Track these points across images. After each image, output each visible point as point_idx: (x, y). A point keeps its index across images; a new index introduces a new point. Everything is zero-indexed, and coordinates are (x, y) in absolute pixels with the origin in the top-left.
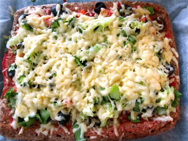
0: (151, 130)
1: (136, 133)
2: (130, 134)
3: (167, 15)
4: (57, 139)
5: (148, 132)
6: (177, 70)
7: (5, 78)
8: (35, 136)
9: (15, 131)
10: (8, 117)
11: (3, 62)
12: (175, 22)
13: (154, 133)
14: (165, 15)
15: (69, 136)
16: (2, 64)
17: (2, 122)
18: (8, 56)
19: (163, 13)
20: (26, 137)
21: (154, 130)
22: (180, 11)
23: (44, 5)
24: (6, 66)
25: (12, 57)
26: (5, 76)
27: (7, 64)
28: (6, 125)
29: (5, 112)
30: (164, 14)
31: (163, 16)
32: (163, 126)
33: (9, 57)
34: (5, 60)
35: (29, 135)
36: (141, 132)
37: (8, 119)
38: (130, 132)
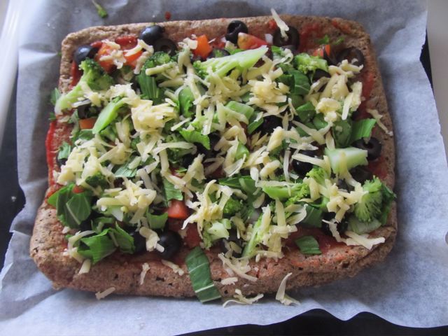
0: (341, 263)
1: (311, 271)
2: (300, 272)
3: (369, 40)
4: (157, 285)
5: (336, 268)
6: (388, 149)
7: (51, 171)
8: (113, 278)
9: (74, 268)
10: (59, 242)
11: (48, 138)
12: (386, 55)
13: (348, 269)
14: (366, 41)
15: (180, 280)
16: (47, 144)
17: (48, 249)
18: (58, 128)
19: (360, 37)
20: (95, 282)
21: (347, 263)
22: (393, 34)
23: (125, 26)
24: (55, 148)
25: (65, 130)
26: (53, 166)
27: (55, 144)
28: (57, 254)
29: (52, 233)
30: (362, 39)
31: (361, 43)
32: (366, 254)
33: (59, 130)
34: (51, 137)
35: (101, 275)
36: (321, 267)
37: (59, 245)
38: (301, 269)
